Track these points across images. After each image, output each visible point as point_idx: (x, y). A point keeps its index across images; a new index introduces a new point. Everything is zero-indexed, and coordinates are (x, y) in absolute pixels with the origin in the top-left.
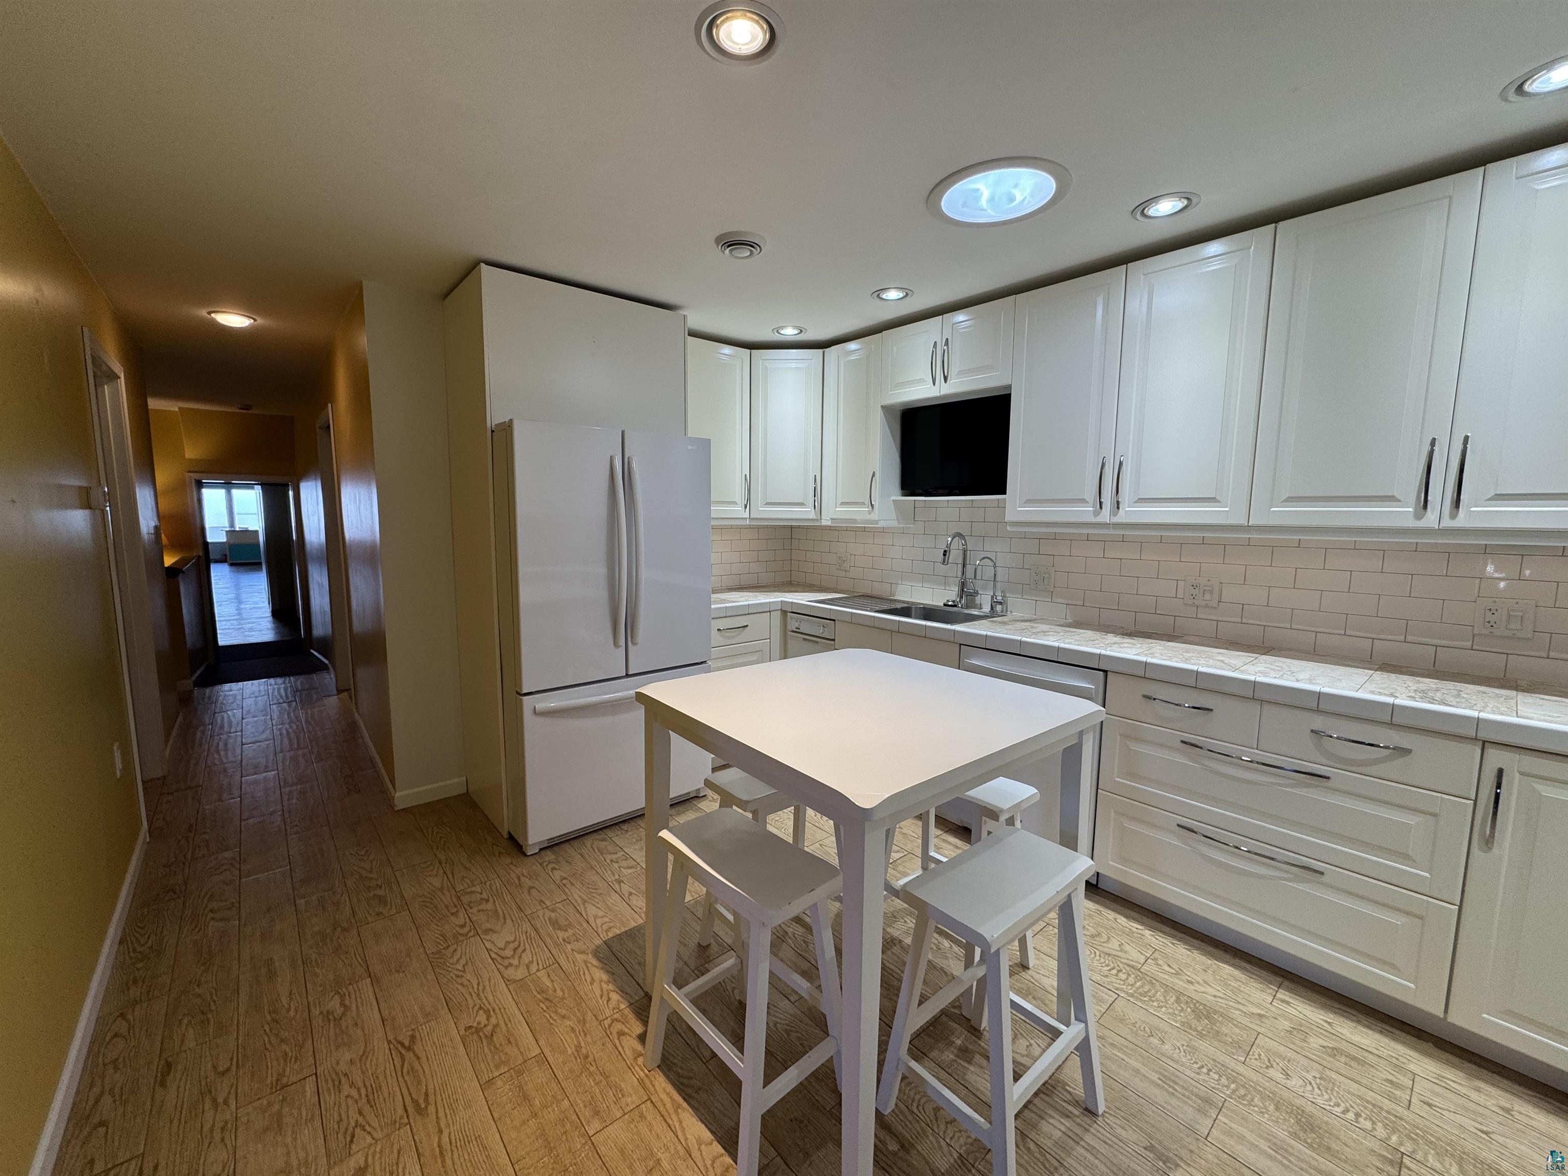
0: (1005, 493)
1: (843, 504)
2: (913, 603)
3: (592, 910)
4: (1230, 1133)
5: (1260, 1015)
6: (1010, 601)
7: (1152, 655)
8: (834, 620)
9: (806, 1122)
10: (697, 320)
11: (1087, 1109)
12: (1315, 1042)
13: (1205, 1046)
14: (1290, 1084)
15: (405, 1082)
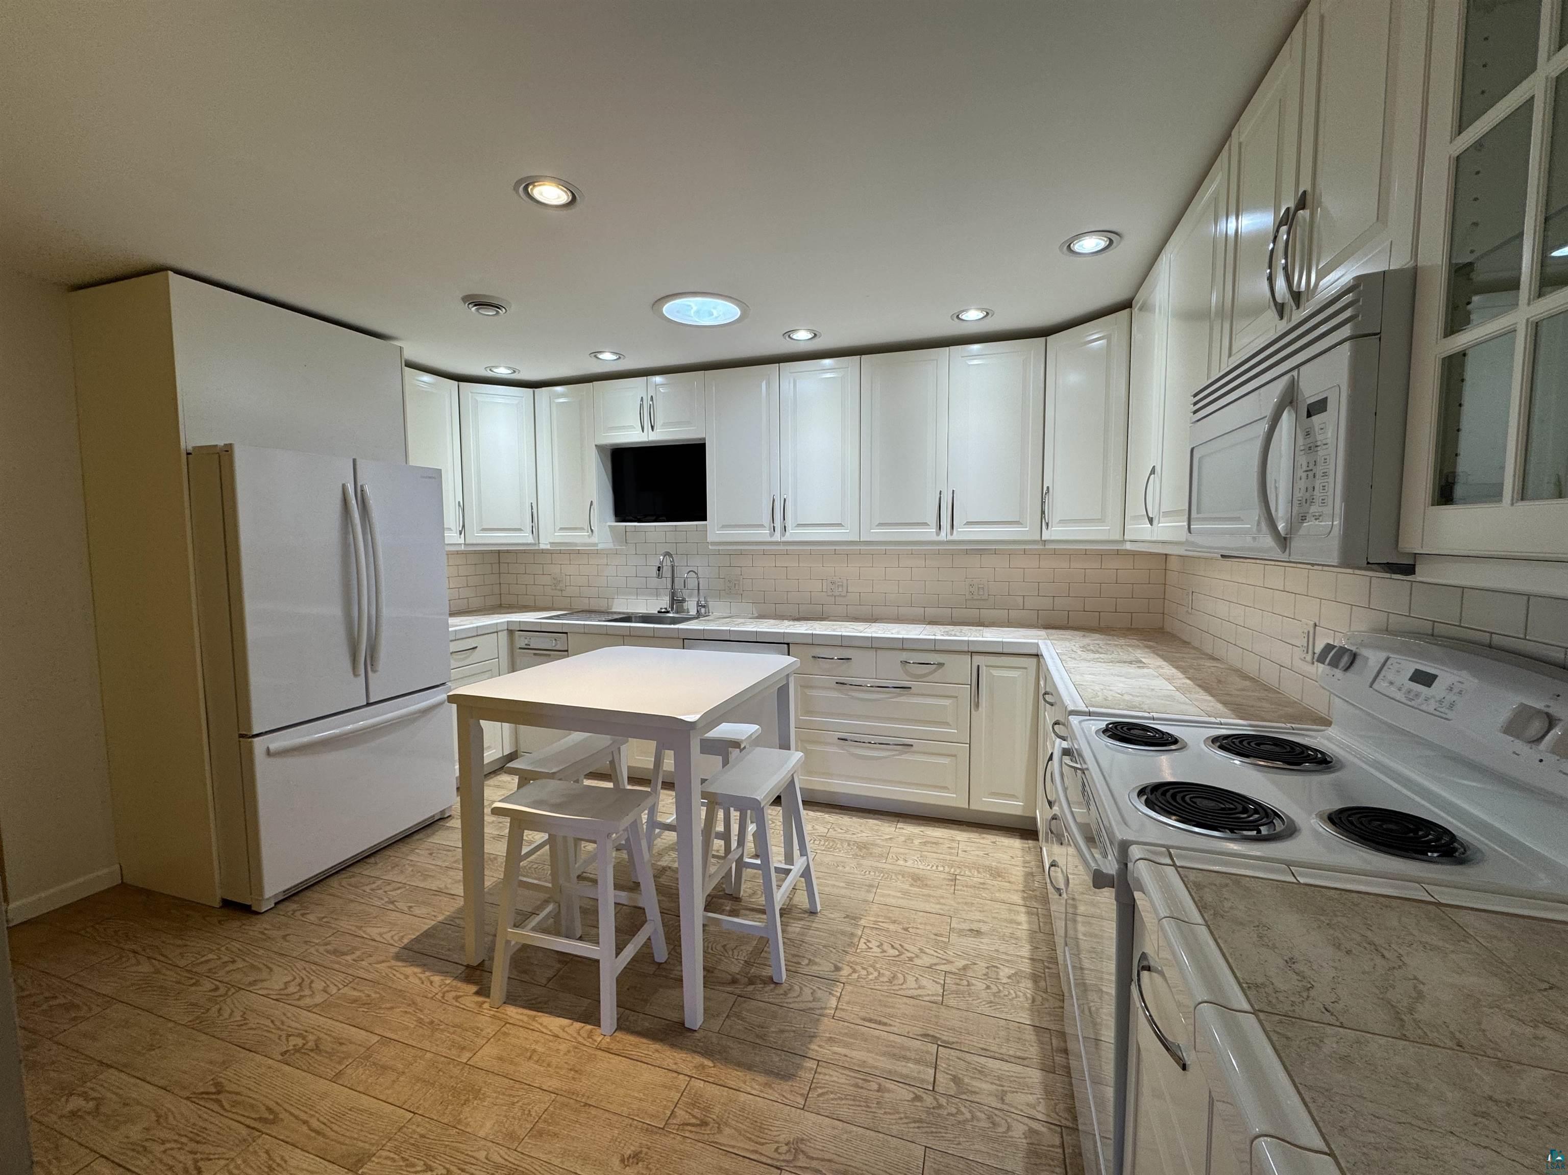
0: (706, 520)
1: (561, 529)
2: (632, 613)
3: (374, 932)
4: (883, 896)
5: (891, 838)
6: (711, 604)
7: (815, 629)
8: (566, 633)
9: (639, 986)
10: (413, 352)
11: (811, 913)
12: (916, 842)
13: (866, 863)
14: (907, 864)
15: (237, 1113)
